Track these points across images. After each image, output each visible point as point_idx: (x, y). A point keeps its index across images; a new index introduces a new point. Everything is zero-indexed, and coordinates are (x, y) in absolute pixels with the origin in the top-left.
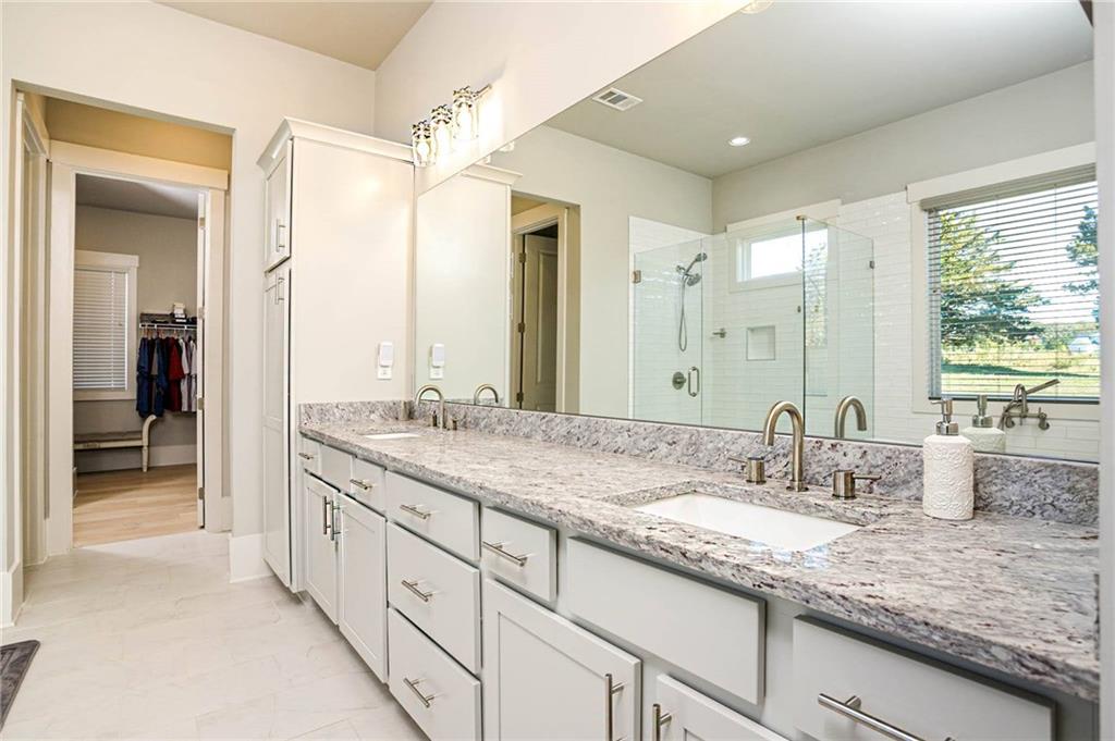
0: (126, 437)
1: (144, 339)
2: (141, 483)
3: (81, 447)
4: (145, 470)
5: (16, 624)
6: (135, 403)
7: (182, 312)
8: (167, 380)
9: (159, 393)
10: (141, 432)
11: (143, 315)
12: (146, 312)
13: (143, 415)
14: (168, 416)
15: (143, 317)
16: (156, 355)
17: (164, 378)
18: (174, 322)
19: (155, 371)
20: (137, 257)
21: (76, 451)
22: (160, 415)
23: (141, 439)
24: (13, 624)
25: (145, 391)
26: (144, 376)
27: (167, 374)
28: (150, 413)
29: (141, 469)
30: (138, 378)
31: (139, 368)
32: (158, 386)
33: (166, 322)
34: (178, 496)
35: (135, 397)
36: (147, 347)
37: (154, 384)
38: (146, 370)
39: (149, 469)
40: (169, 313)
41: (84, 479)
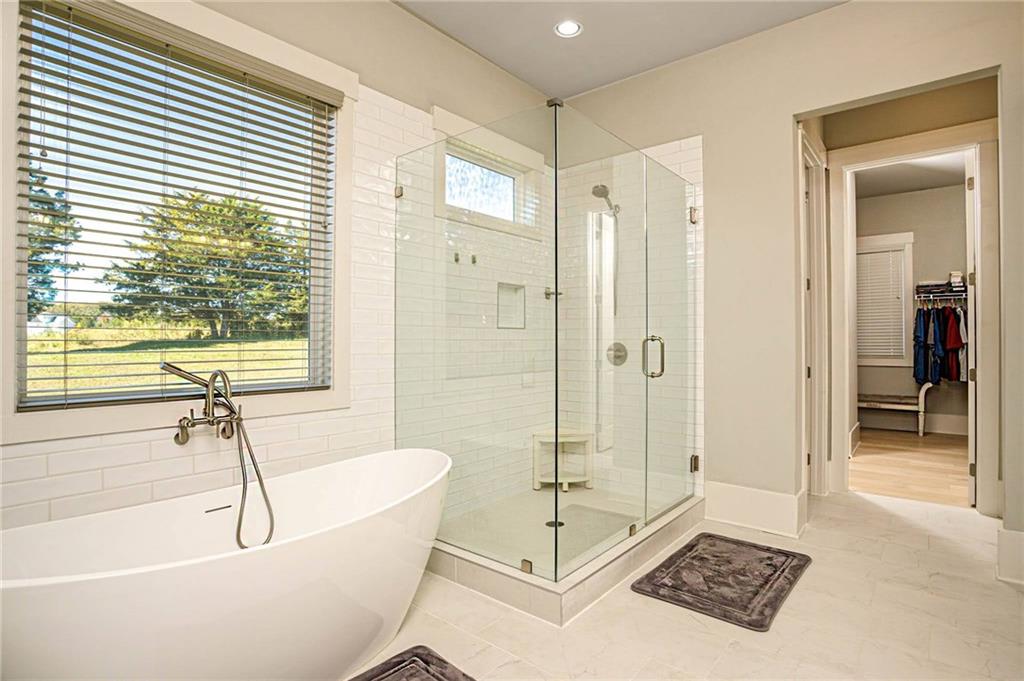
0: (903, 401)
1: (919, 310)
2: (917, 447)
3: (864, 405)
4: (921, 434)
5: (800, 537)
6: (912, 370)
7: (959, 279)
8: (944, 349)
9: (936, 362)
10: (918, 398)
11: (918, 287)
12: (921, 283)
13: (920, 383)
14: (944, 384)
15: (919, 289)
16: (931, 325)
17: (940, 347)
18: (951, 291)
19: (931, 341)
20: (912, 233)
21: (859, 408)
22: (936, 383)
23: (917, 404)
24: (797, 537)
25: (921, 360)
26: (920, 346)
27: (943, 343)
28: (926, 381)
29: (917, 433)
30: (915, 346)
31: (916, 338)
32: (934, 355)
33: (942, 292)
34: (951, 467)
35: (912, 365)
36: (923, 317)
37: (930, 353)
38: (922, 339)
39: (925, 434)
40: (945, 282)
41: (866, 434)
